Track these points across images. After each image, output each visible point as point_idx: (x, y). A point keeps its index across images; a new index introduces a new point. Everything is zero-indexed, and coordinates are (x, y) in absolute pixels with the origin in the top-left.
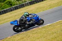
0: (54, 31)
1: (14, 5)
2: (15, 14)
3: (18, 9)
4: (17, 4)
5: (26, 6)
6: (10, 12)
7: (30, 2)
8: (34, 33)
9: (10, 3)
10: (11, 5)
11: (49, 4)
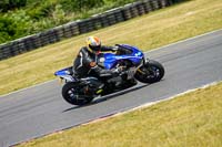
0: (167, 130)
3: (36, 48)
4: (33, 30)
5: (65, 37)
6: (5, 58)
7: (79, 24)
8: (95, 134)
9: (6, 26)
10: (12, 33)
11: (149, 32)
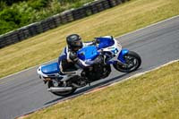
0: (156, 94)
1: (25, 23)
2: (33, 48)
3: (39, 33)
4: (35, 18)
5: (62, 24)
6: (13, 43)
7: (73, 12)
8: (96, 101)
9: (13, 16)
10: (18, 22)
11: (133, 16)
